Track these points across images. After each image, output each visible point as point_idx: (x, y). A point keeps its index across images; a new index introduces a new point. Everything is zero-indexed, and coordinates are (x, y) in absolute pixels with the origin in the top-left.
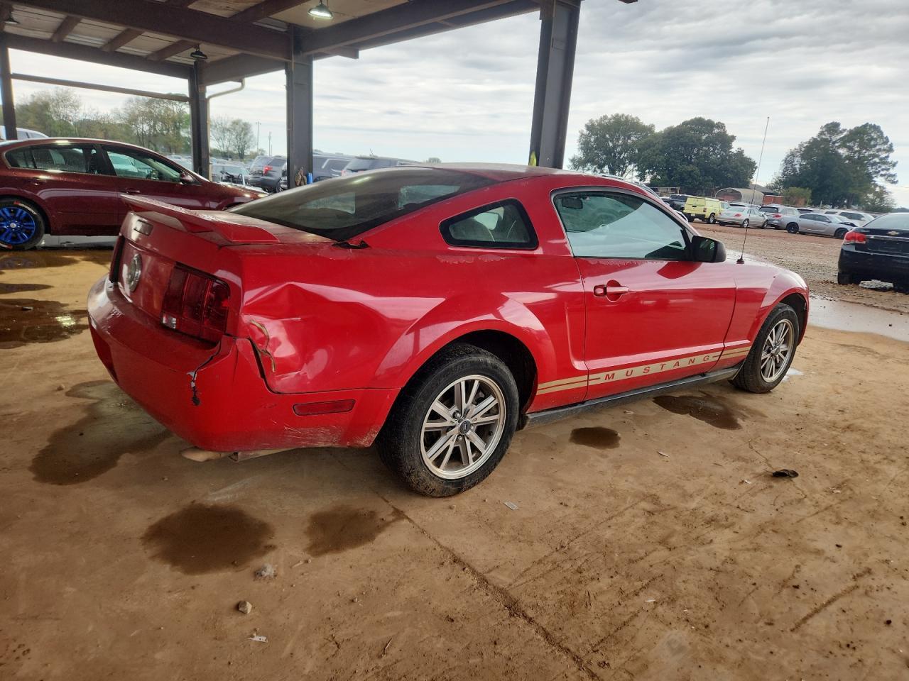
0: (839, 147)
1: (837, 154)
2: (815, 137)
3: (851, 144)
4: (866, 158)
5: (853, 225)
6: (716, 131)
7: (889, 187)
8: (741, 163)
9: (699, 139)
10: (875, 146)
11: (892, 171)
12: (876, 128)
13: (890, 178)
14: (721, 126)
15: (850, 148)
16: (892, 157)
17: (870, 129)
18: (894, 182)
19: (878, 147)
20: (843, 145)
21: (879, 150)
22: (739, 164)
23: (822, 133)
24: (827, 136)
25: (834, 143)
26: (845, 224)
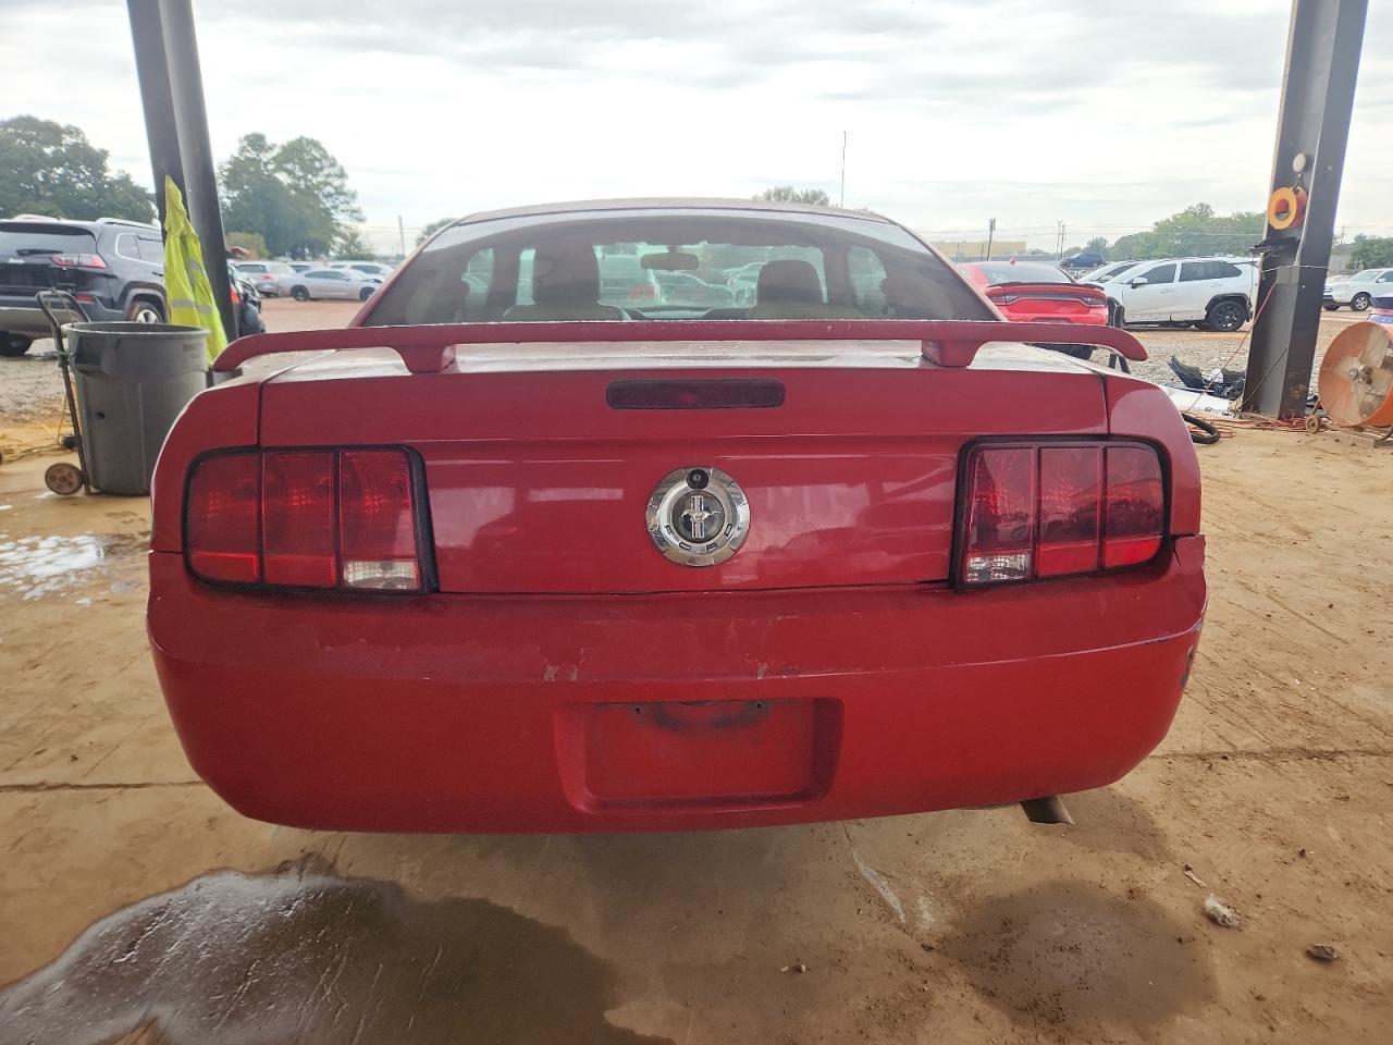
0: (275, 170)
1: (276, 181)
2: (236, 155)
3: (289, 166)
4: (318, 186)
5: (377, 281)
6: (68, 140)
7: (361, 227)
8: (134, 195)
9: (43, 155)
10: (321, 169)
11: (354, 206)
12: (316, 145)
13: (354, 215)
14: (71, 131)
15: (290, 173)
16: (349, 185)
17: (308, 145)
18: (361, 220)
19: (326, 171)
20: (280, 168)
21: (328, 176)
22: (131, 198)
23: (243, 150)
24: (252, 154)
25: (266, 164)
26: (367, 281)
